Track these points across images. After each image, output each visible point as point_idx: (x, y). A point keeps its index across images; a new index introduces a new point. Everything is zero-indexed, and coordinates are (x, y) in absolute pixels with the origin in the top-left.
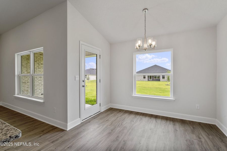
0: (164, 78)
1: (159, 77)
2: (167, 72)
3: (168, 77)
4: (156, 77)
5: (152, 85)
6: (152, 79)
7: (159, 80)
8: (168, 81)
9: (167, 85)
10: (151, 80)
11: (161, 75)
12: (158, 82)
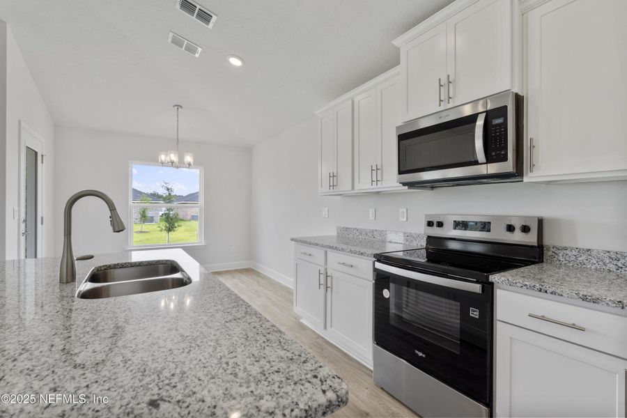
3: (144, 212)
9: (141, 232)
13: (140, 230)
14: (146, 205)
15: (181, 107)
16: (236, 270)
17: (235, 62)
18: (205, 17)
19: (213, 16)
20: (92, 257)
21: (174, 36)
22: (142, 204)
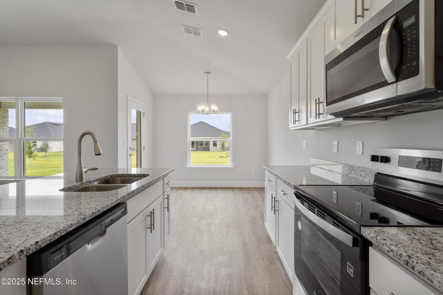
0: (216, 146)
1: (207, 143)
2: (220, 134)
3: (223, 144)
4: (203, 144)
5: (197, 158)
6: (195, 146)
7: (208, 149)
8: (223, 151)
9: (221, 157)
10: (194, 149)
11: (211, 140)
12: (207, 152)
13: (221, 155)
14: (224, 139)
15: (210, 73)
16: (255, 188)
17: (223, 33)
18: (191, 9)
19: (194, 6)
20: (96, 169)
21: (184, 28)
22: (222, 139)
